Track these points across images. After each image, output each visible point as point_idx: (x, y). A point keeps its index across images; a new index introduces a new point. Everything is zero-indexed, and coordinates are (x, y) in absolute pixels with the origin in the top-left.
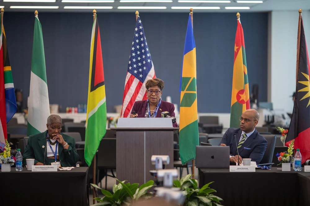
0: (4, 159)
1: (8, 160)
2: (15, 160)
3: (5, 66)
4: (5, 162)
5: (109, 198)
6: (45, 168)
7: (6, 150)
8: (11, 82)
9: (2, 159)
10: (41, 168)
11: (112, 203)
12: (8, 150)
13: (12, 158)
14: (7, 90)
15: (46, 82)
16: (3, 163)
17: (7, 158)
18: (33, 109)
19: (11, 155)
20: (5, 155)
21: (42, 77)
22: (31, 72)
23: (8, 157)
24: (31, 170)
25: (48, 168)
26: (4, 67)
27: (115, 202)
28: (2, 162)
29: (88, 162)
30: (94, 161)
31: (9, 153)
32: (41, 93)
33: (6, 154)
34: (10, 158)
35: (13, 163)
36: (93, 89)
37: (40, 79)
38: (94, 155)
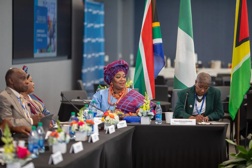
0: (143, 112)
1: (147, 113)
2: (155, 113)
3: (154, 22)
4: (144, 115)
5: (244, 155)
6: (183, 121)
7: (145, 103)
8: (160, 38)
9: (141, 111)
10: (179, 121)
11: (248, 160)
12: (148, 103)
13: (151, 111)
14: (155, 45)
15: (192, 37)
16: (143, 116)
17: (146, 111)
18: (179, 63)
19: (150, 108)
20: (144, 108)
21: (188, 32)
22: (179, 28)
23: (148, 110)
24: (170, 124)
25: (187, 121)
26: (152, 23)
27: (250, 159)
28: (141, 115)
29: (232, 116)
30: (238, 114)
31: (148, 106)
32: (188, 48)
33: (146, 107)
34: (149, 111)
35: (152, 116)
36: (238, 44)
37: (187, 34)
38: (238, 109)
